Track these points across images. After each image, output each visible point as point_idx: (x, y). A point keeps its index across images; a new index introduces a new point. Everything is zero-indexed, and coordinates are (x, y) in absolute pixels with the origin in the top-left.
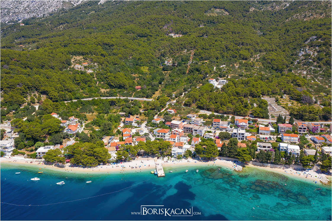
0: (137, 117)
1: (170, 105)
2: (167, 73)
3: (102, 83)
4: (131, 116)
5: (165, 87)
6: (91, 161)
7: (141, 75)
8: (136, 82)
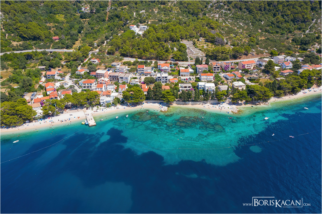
0: (59, 70)
1: (93, 54)
2: (85, 21)
3: (13, 35)
4: (52, 70)
5: (86, 36)
6: (14, 121)
7: (57, 24)
8: (52, 32)
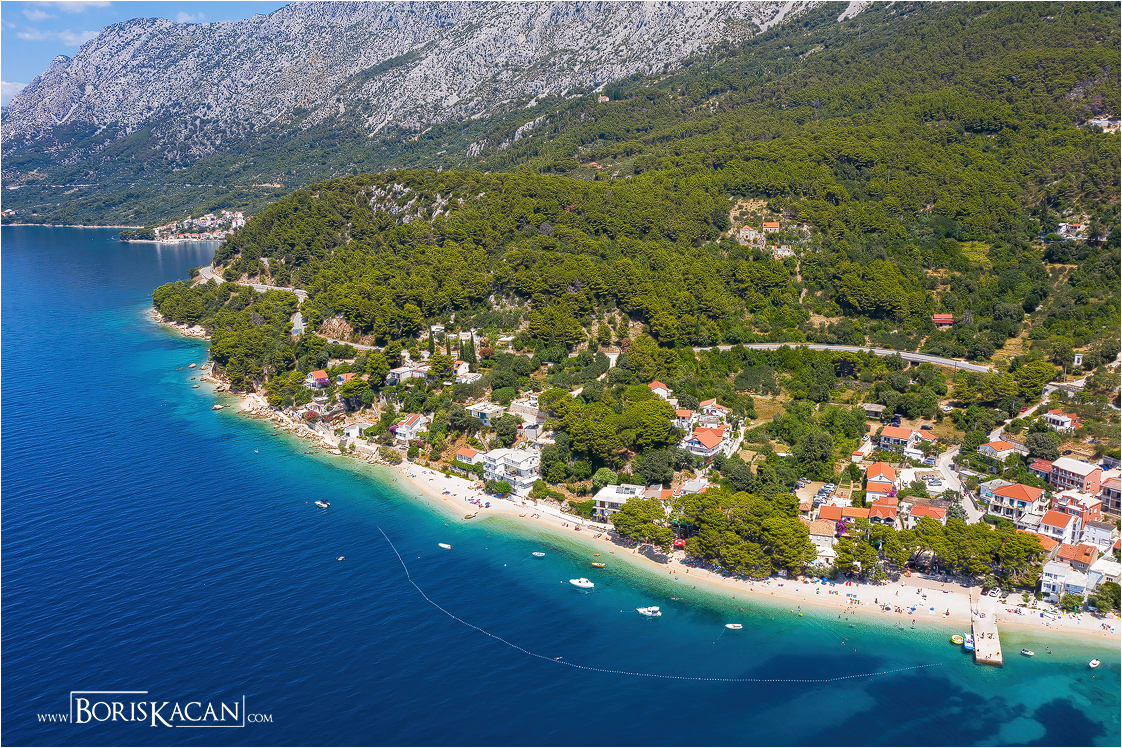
0: (924, 428)
1: (1061, 395)
2: (1062, 270)
3: (819, 294)
4: (904, 422)
5: (1048, 325)
7: (957, 274)
8: (937, 299)
